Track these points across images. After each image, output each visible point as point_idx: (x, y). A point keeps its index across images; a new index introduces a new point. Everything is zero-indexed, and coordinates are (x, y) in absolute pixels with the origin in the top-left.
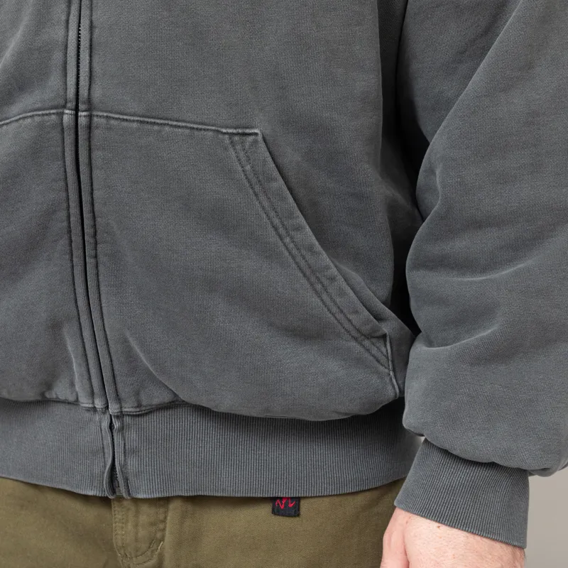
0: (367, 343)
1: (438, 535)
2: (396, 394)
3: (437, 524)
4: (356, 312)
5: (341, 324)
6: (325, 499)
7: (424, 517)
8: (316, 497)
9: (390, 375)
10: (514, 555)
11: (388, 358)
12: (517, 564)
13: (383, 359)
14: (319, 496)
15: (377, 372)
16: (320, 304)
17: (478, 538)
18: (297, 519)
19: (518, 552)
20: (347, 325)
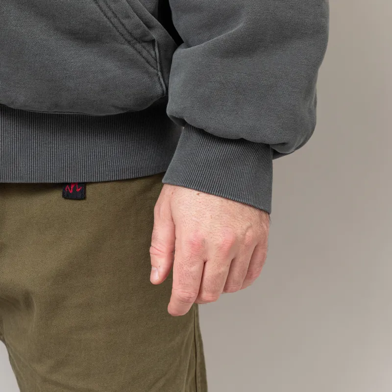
0: (138, 46)
1: (198, 200)
2: (163, 91)
3: (197, 192)
4: (128, 17)
5: (116, 28)
6: (107, 184)
7: (186, 187)
8: (99, 182)
9: (158, 75)
10: (261, 216)
11: (156, 60)
12: (263, 224)
13: (152, 61)
14: (102, 182)
15: (147, 72)
16: (98, 9)
17: (231, 202)
18: (84, 201)
19: (264, 215)
20: (121, 29)
